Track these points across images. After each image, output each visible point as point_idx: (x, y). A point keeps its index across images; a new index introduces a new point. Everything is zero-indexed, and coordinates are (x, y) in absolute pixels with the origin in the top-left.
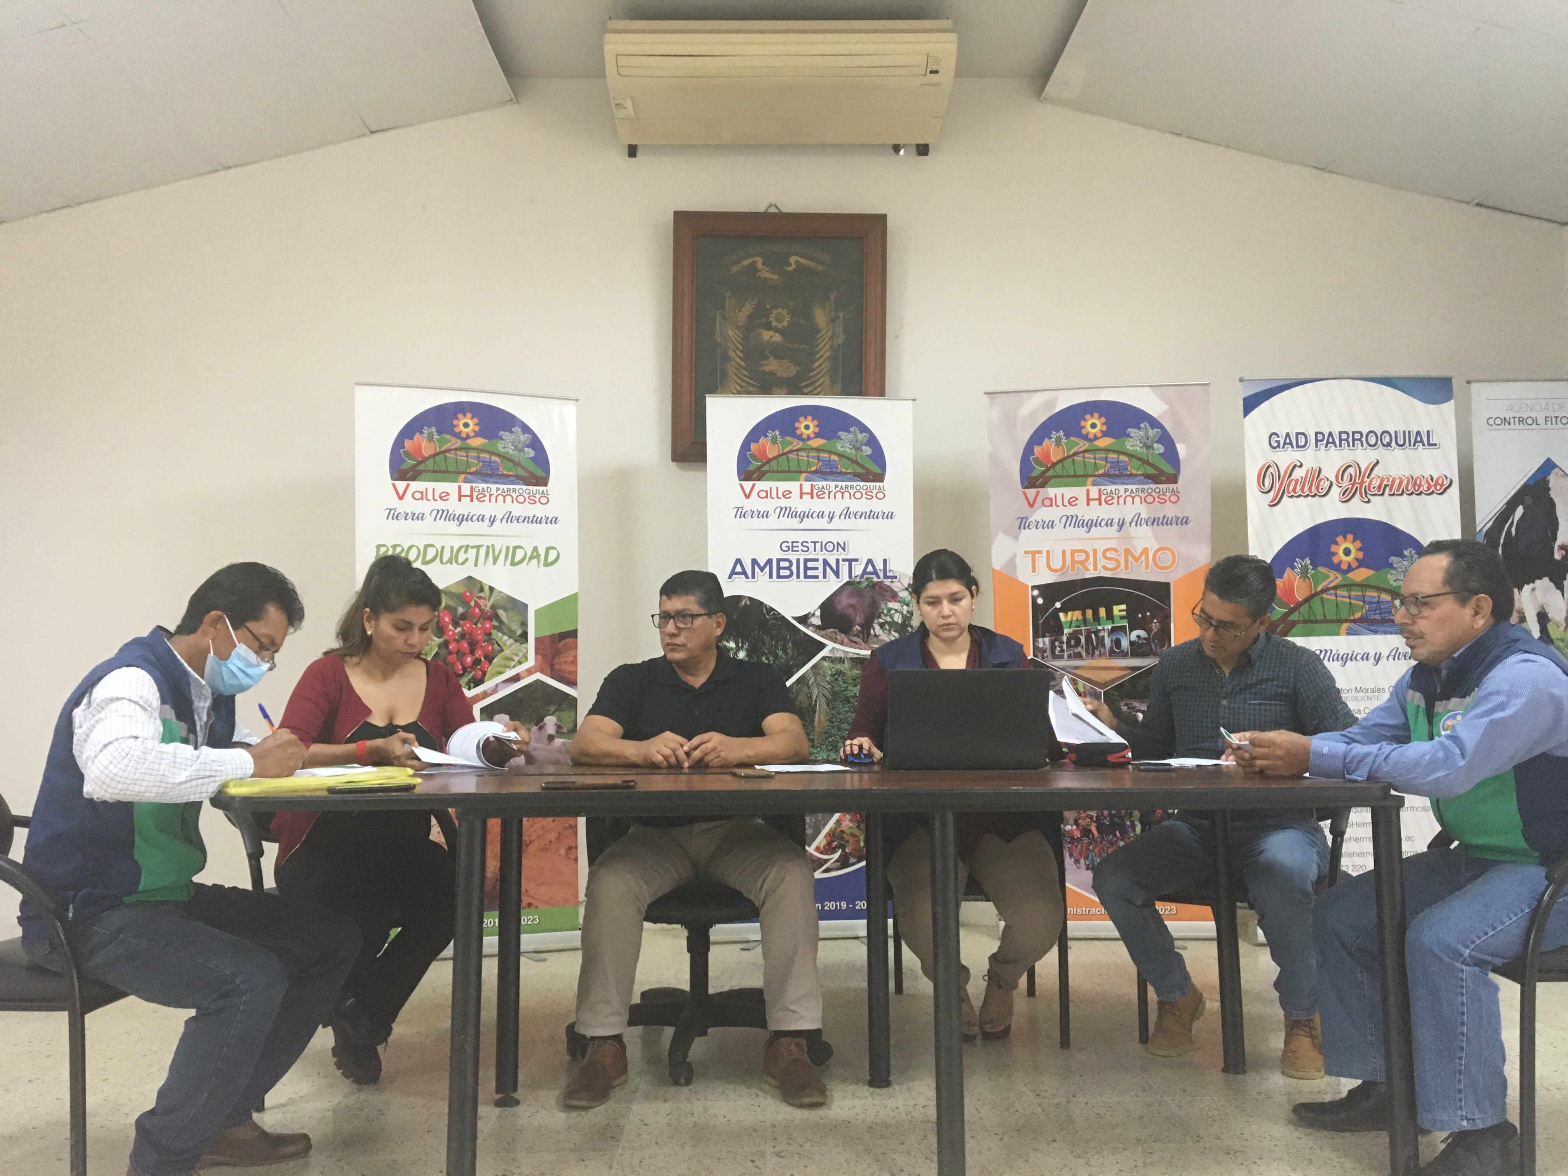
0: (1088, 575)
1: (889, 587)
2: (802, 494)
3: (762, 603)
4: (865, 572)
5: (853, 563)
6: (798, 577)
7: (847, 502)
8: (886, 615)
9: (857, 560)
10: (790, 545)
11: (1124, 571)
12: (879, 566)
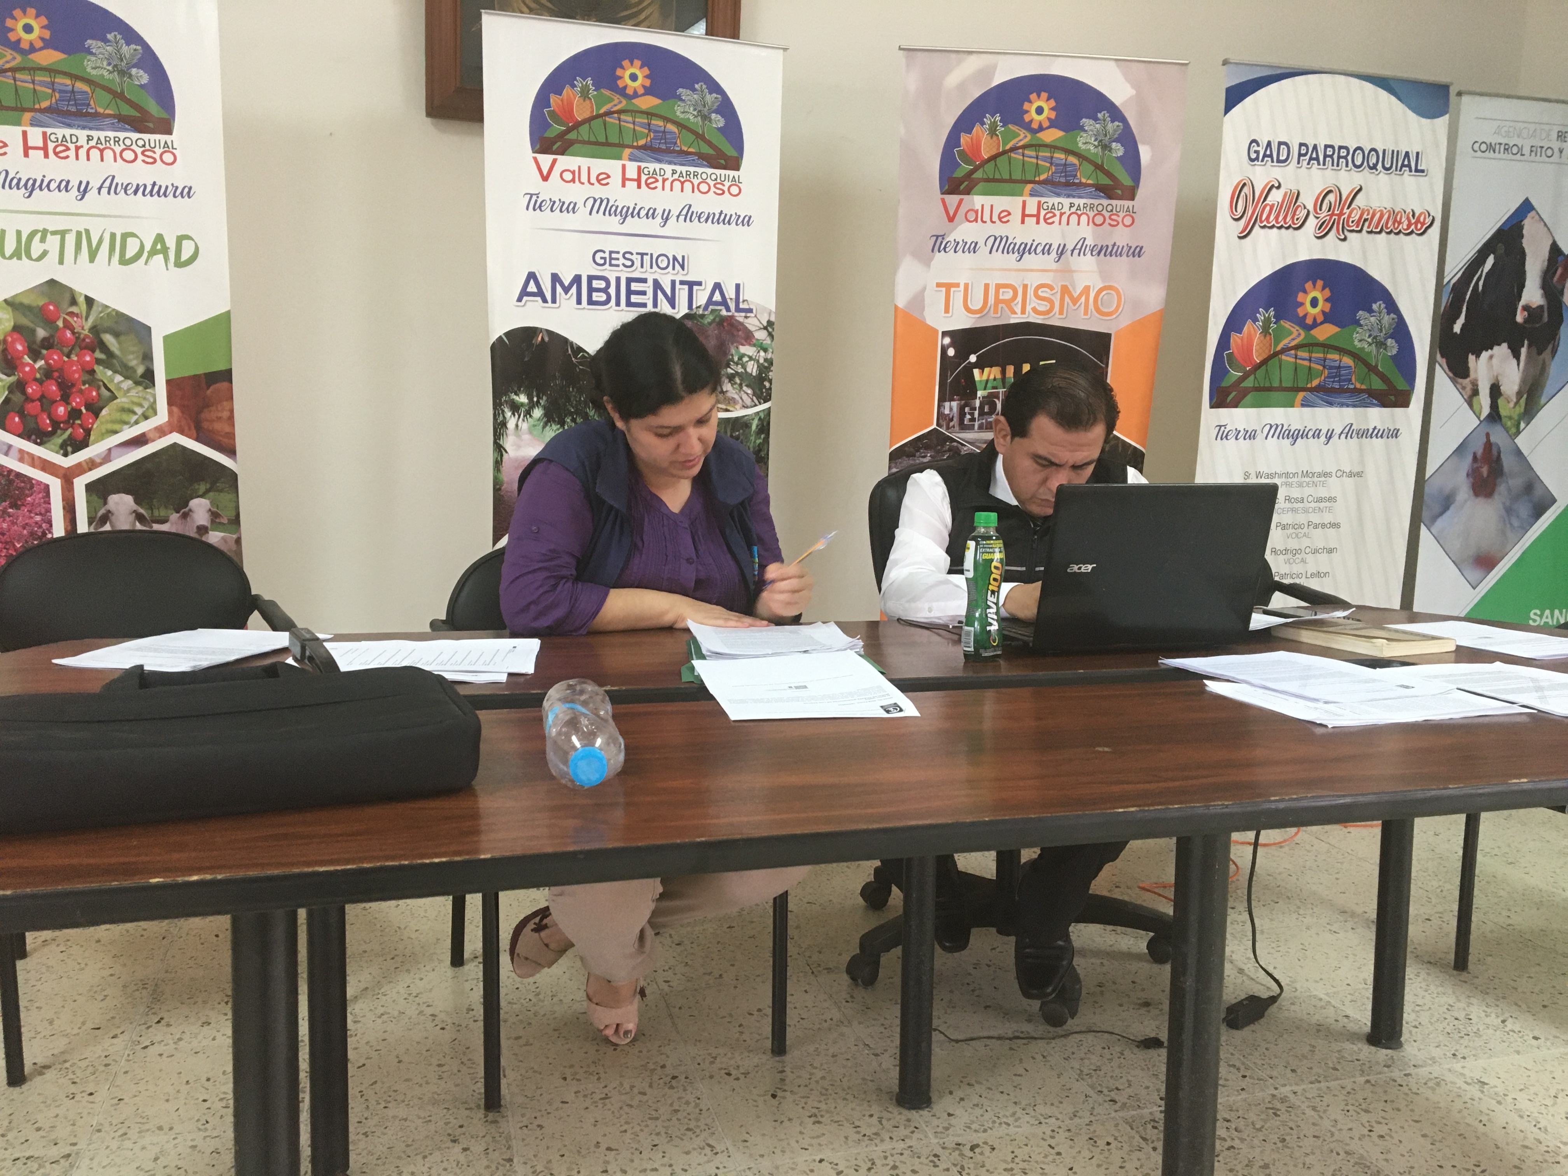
0: (1014, 320)
1: (742, 324)
2: (624, 180)
3: (565, 341)
4: (710, 302)
5: (695, 288)
6: (618, 304)
7: (688, 197)
8: (737, 364)
9: (699, 284)
10: (607, 255)
11: (1057, 316)
12: (730, 293)
